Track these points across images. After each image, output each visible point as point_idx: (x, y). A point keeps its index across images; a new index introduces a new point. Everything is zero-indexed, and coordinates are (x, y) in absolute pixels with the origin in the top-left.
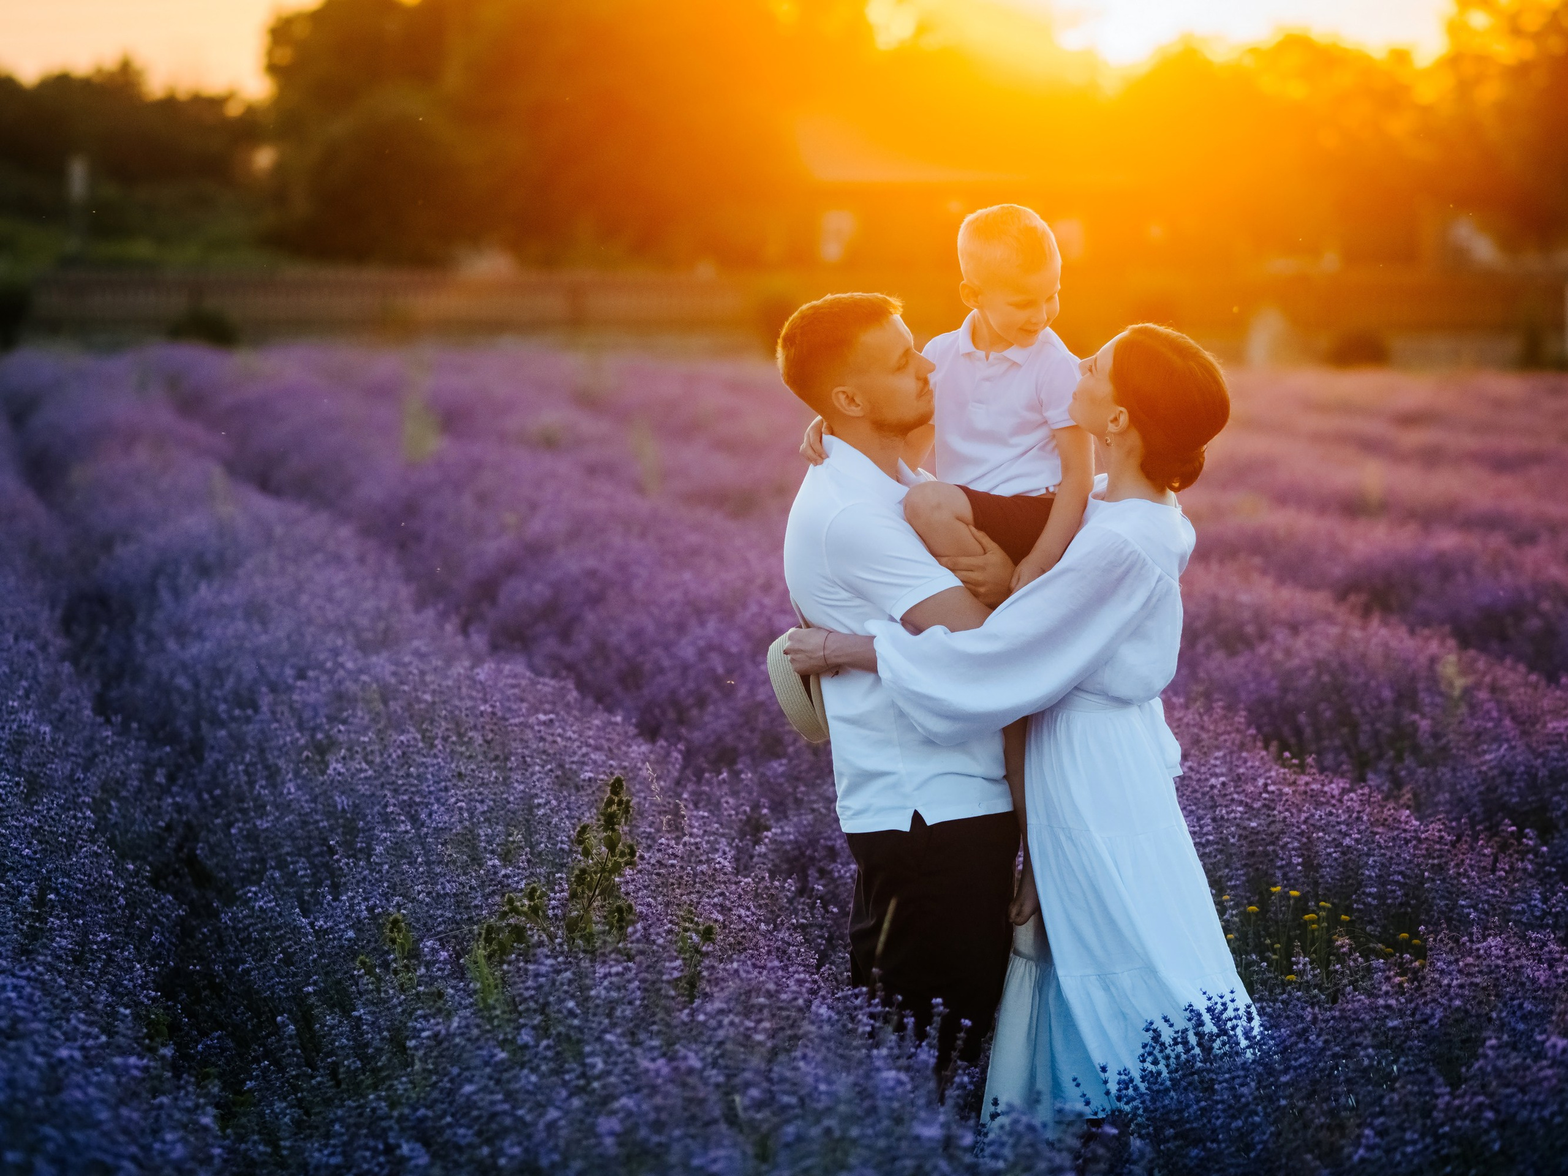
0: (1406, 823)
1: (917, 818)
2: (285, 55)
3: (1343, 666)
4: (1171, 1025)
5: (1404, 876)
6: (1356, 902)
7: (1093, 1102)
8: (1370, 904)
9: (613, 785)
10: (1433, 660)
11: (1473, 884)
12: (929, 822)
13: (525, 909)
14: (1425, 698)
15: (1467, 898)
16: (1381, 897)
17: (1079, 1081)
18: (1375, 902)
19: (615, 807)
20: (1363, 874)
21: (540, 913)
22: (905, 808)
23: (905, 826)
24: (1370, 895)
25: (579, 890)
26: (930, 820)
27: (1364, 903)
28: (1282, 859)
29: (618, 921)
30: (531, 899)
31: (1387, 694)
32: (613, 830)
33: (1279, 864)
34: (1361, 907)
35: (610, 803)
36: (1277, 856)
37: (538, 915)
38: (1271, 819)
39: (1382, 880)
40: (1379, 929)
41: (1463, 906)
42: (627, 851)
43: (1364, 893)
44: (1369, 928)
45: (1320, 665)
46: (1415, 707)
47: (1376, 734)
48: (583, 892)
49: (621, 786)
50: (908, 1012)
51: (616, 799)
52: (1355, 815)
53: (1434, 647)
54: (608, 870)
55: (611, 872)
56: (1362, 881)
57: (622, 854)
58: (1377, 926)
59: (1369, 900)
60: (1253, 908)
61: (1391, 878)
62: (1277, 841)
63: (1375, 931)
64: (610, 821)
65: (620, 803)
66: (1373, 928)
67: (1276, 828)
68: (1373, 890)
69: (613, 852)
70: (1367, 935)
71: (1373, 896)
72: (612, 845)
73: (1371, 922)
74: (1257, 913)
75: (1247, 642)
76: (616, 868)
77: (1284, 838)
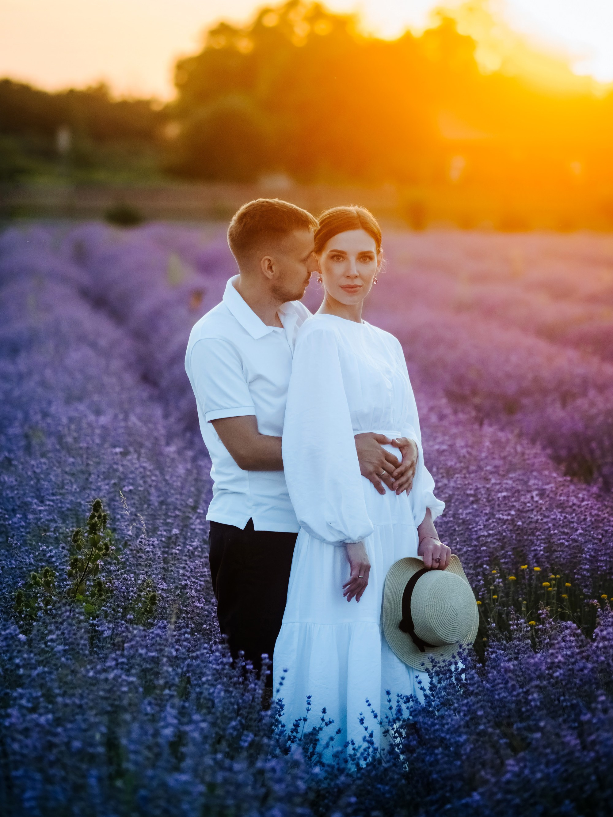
2: (184, 78)
5: (610, 557)
6: (577, 574)
8: (585, 575)
9: (95, 506)
12: (256, 529)
13: (43, 583)
16: (593, 571)
18: (588, 574)
19: (96, 519)
20: (581, 557)
21: (51, 585)
23: (242, 526)
24: (585, 569)
25: (74, 571)
27: (581, 575)
30: (46, 577)
32: (95, 534)
34: (579, 577)
35: (93, 517)
36: (533, 543)
37: (49, 587)
39: (593, 560)
40: (590, 591)
42: (104, 547)
43: (581, 568)
44: (585, 590)
48: (76, 573)
49: (100, 506)
51: (97, 514)
54: (92, 558)
55: (96, 559)
56: (580, 561)
57: (100, 549)
58: (589, 589)
59: (585, 572)
60: (513, 578)
61: (600, 558)
62: (533, 534)
63: (588, 592)
64: (93, 529)
65: (99, 517)
66: (587, 590)
67: (532, 526)
68: (587, 567)
69: (95, 547)
70: (584, 594)
71: (587, 570)
72: (95, 544)
73: (586, 586)
74: (515, 580)
75: (574, 396)
76: (98, 557)
77: (537, 532)
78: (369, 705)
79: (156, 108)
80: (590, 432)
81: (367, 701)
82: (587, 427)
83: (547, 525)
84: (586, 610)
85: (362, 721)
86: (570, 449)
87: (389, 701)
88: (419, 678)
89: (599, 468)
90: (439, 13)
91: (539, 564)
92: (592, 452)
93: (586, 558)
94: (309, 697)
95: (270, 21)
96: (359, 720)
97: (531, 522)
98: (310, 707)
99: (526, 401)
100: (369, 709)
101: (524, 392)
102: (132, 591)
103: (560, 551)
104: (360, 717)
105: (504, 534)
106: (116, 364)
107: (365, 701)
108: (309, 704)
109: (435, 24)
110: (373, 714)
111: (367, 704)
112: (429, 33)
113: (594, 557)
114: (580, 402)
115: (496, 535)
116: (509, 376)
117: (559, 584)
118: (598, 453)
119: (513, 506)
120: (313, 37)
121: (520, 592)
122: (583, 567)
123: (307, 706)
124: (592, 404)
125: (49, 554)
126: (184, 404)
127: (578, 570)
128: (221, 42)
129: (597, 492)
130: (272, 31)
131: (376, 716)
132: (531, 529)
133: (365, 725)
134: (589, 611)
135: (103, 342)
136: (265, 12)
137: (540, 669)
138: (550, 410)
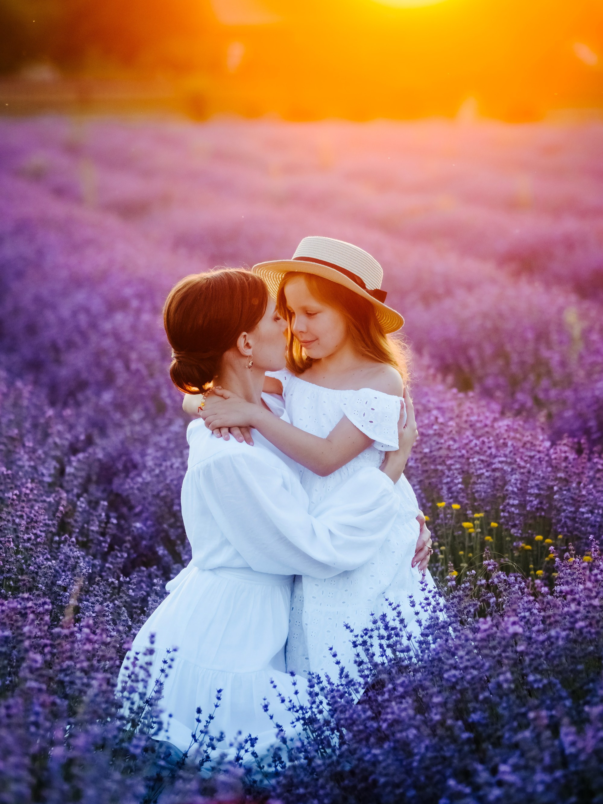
0: (540, 446)
3: (501, 315)
4: (352, 631)
5: (539, 489)
6: (503, 511)
8: (513, 513)
10: (561, 310)
11: (591, 494)
14: (554, 337)
15: (586, 505)
16: (522, 505)
18: (517, 511)
20: (507, 490)
24: (513, 506)
27: (509, 512)
28: (448, 477)
31: (530, 335)
33: (445, 481)
34: (506, 514)
36: (444, 474)
38: (439, 446)
39: (523, 492)
40: (520, 531)
43: (508, 504)
44: (513, 531)
45: (485, 316)
46: (549, 346)
47: (522, 363)
52: (502, 441)
53: (561, 300)
56: (507, 495)
58: (519, 530)
59: (513, 509)
61: (529, 491)
62: (443, 463)
63: (517, 533)
66: (515, 531)
67: (443, 452)
68: (515, 501)
70: (511, 536)
71: (515, 506)
73: (514, 526)
75: (438, 297)
77: (448, 460)
81: (272, 682)
82: (460, 332)
83: (460, 452)
84: (516, 555)
85: (266, 708)
88: (333, 650)
89: (480, 379)
91: (456, 499)
92: (470, 361)
93: (513, 492)
94: (219, 691)
96: (262, 707)
98: (219, 702)
100: (275, 692)
103: (480, 483)
104: (264, 703)
107: (270, 682)
110: (279, 698)
111: (272, 685)
114: (447, 303)
117: (484, 524)
122: (510, 503)
127: (505, 506)
131: (283, 701)
132: (440, 457)
133: (270, 712)
134: (519, 556)
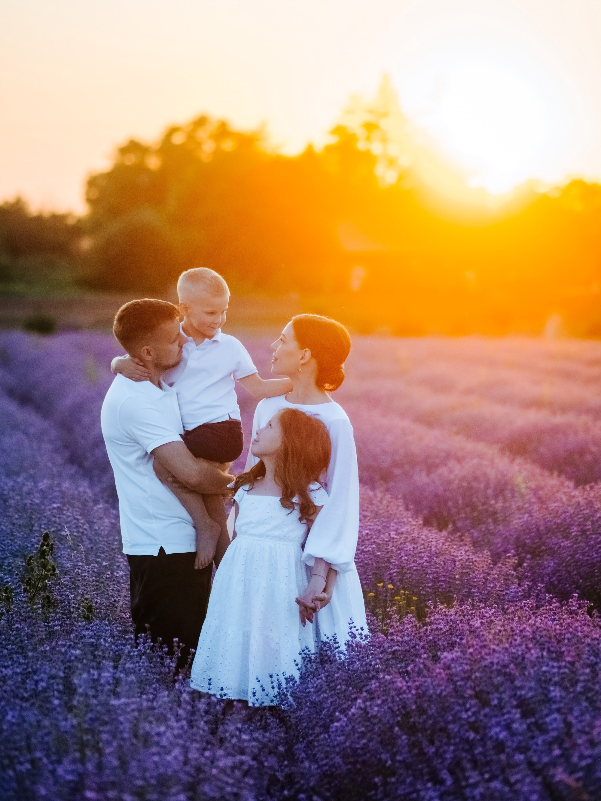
1: (162, 550)
2: (95, 194)
6: (421, 590)
7: (266, 690)
8: (428, 592)
9: (44, 537)
12: (167, 553)
13: (3, 598)
14: (508, 493)
16: (434, 588)
17: (259, 679)
18: (431, 591)
19: (45, 547)
21: (10, 599)
22: (156, 545)
23: (156, 554)
24: (428, 587)
25: (28, 588)
26: (168, 552)
27: (426, 591)
29: (47, 603)
30: (6, 593)
32: (45, 558)
35: (43, 545)
37: (9, 601)
39: (435, 580)
41: (474, 592)
42: (52, 568)
43: (425, 586)
45: (463, 478)
48: (30, 589)
49: (48, 537)
50: (165, 645)
51: (46, 543)
54: (42, 578)
55: (44, 579)
56: (425, 580)
57: (49, 570)
59: (428, 589)
60: (372, 594)
61: (440, 579)
62: (389, 561)
64: (43, 554)
65: (48, 545)
67: (389, 555)
68: (430, 585)
69: (45, 569)
71: (430, 587)
72: (44, 566)
74: (374, 596)
75: (437, 466)
76: (46, 577)
77: (392, 560)
78: (259, 681)
79: (71, 222)
80: (448, 494)
81: (257, 679)
82: (446, 490)
85: (254, 694)
86: (431, 509)
87: (272, 682)
88: (297, 662)
90: (338, 130)
91: (393, 583)
92: (449, 510)
93: (429, 578)
94: (210, 679)
95: (178, 139)
97: (388, 552)
99: (397, 471)
100: (258, 684)
101: (396, 464)
102: (73, 603)
103: (409, 574)
104: (252, 691)
105: (366, 561)
106: (46, 447)
108: (210, 684)
109: (332, 140)
110: (262, 688)
112: (329, 149)
113: (437, 578)
114: (442, 470)
115: (360, 563)
116: (385, 452)
117: (408, 598)
118: (454, 510)
119: (375, 542)
120: (218, 153)
121: (378, 606)
122: (427, 585)
123: (209, 686)
124: (451, 471)
125: (5, 580)
126: (105, 479)
127: (423, 588)
128: (131, 160)
129: (446, 535)
130: (181, 147)
132: (387, 557)
133: (256, 697)
135: (32, 430)
136: (173, 130)
137: (383, 647)
138: (416, 478)
